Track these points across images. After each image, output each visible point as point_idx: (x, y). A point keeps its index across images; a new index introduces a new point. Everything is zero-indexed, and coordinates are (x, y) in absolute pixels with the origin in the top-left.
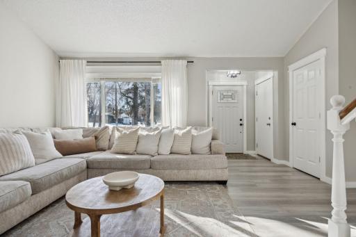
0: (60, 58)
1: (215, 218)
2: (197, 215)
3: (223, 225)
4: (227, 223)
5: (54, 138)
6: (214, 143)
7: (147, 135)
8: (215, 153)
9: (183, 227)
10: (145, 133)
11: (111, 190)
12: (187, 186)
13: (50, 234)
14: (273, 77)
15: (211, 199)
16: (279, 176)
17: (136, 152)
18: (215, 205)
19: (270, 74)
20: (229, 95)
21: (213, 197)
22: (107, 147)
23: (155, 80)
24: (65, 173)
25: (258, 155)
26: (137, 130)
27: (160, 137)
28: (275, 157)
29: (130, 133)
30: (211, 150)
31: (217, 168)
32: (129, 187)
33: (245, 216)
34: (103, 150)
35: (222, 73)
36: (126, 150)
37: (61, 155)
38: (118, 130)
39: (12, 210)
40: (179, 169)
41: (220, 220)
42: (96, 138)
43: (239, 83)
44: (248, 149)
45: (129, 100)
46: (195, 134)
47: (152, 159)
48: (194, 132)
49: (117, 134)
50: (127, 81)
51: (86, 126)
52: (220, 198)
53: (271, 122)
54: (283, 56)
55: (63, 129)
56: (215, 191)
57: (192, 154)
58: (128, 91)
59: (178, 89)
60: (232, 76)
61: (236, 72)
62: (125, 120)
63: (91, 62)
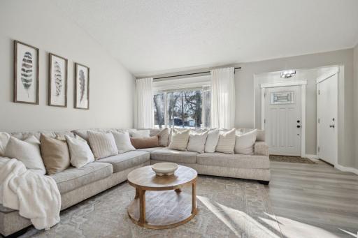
0: (136, 78)
1: (244, 211)
2: (229, 206)
3: (251, 219)
4: (255, 218)
5: (131, 136)
6: (257, 144)
7: (196, 136)
8: (257, 154)
9: (212, 213)
10: (194, 134)
11: (157, 175)
12: (227, 181)
13: (121, 199)
14: (338, 73)
15: (247, 195)
16: (338, 184)
17: (186, 149)
18: (249, 201)
19: (334, 70)
20: (284, 97)
21: (249, 194)
22: (166, 144)
23: (206, 88)
24: (135, 161)
25: (320, 159)
26: (188, 131)
27: (207, 137)
28: (339, 163)
29: (183, 133)
30: (254, 151)
31: (259, 168)
32: (170, 174)
33: (276, 215)
34: (163, 146)
35: (275, 74)
36: (180, 147)
37: (134, 149)
38: (174, 131)
39: (102, 181)
40: (221, 166)
41: (249, 214)
42: (159, 137)
43: (296, 83)
44: (306, 152)
45: (193, 105)
46: (239, 136)
47: (198, 155)
48: (238, 133)
49: (173, 134)
50: (191, 89)
51: (153, 128)
52: (257, 196)
53: (335, 123)
54: (353, 46)
55: (138, 130)
56: (254, 190)
57: (235, 153)
58: (192, 98)
59: (226, 94)
60: (286, 77)
61: (291, 72)
62: (190, 122)
63: (156, 79)
